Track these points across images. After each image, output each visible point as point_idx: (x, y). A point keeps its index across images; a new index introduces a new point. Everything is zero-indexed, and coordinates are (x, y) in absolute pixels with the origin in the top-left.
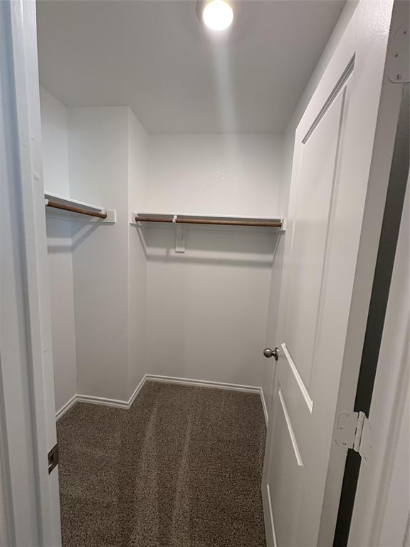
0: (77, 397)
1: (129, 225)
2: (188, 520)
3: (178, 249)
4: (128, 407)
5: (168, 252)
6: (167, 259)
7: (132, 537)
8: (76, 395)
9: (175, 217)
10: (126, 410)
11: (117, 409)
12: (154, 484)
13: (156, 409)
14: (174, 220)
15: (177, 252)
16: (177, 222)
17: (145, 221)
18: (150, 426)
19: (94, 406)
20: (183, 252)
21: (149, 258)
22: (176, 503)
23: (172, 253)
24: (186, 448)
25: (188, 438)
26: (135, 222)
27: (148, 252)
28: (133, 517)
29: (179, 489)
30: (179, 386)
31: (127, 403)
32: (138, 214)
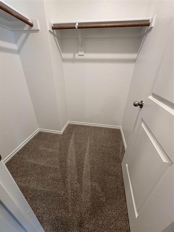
0: (39, 130)
1: (48, 32)
2: (90, 175)
3: (80, 53)
4: (62, 134)
5: (74, 56)
6: (74, 60)
7: (67, 180)
8: (39, 129)
9: (77, 24)
10: (61, 135)
11: (57, 134)
12: (75, 162)
13: (74, 135)
14: (76, 27)
15: (79, 55)
16: (78, 28)
17: (58, 28)
18: (71, 141)
19: (47, 133)
20: (83, 55)
21: (64, 60)
22: (84, 169)
23: (77, 56)
24: (88, 149)
25: (88, 145)
26: (52, 30)
27: (63, 57)
28: (67, 173)
29: (85, 164)
30: (83, 126)
31: (61, 132)
32: (53, 24)
